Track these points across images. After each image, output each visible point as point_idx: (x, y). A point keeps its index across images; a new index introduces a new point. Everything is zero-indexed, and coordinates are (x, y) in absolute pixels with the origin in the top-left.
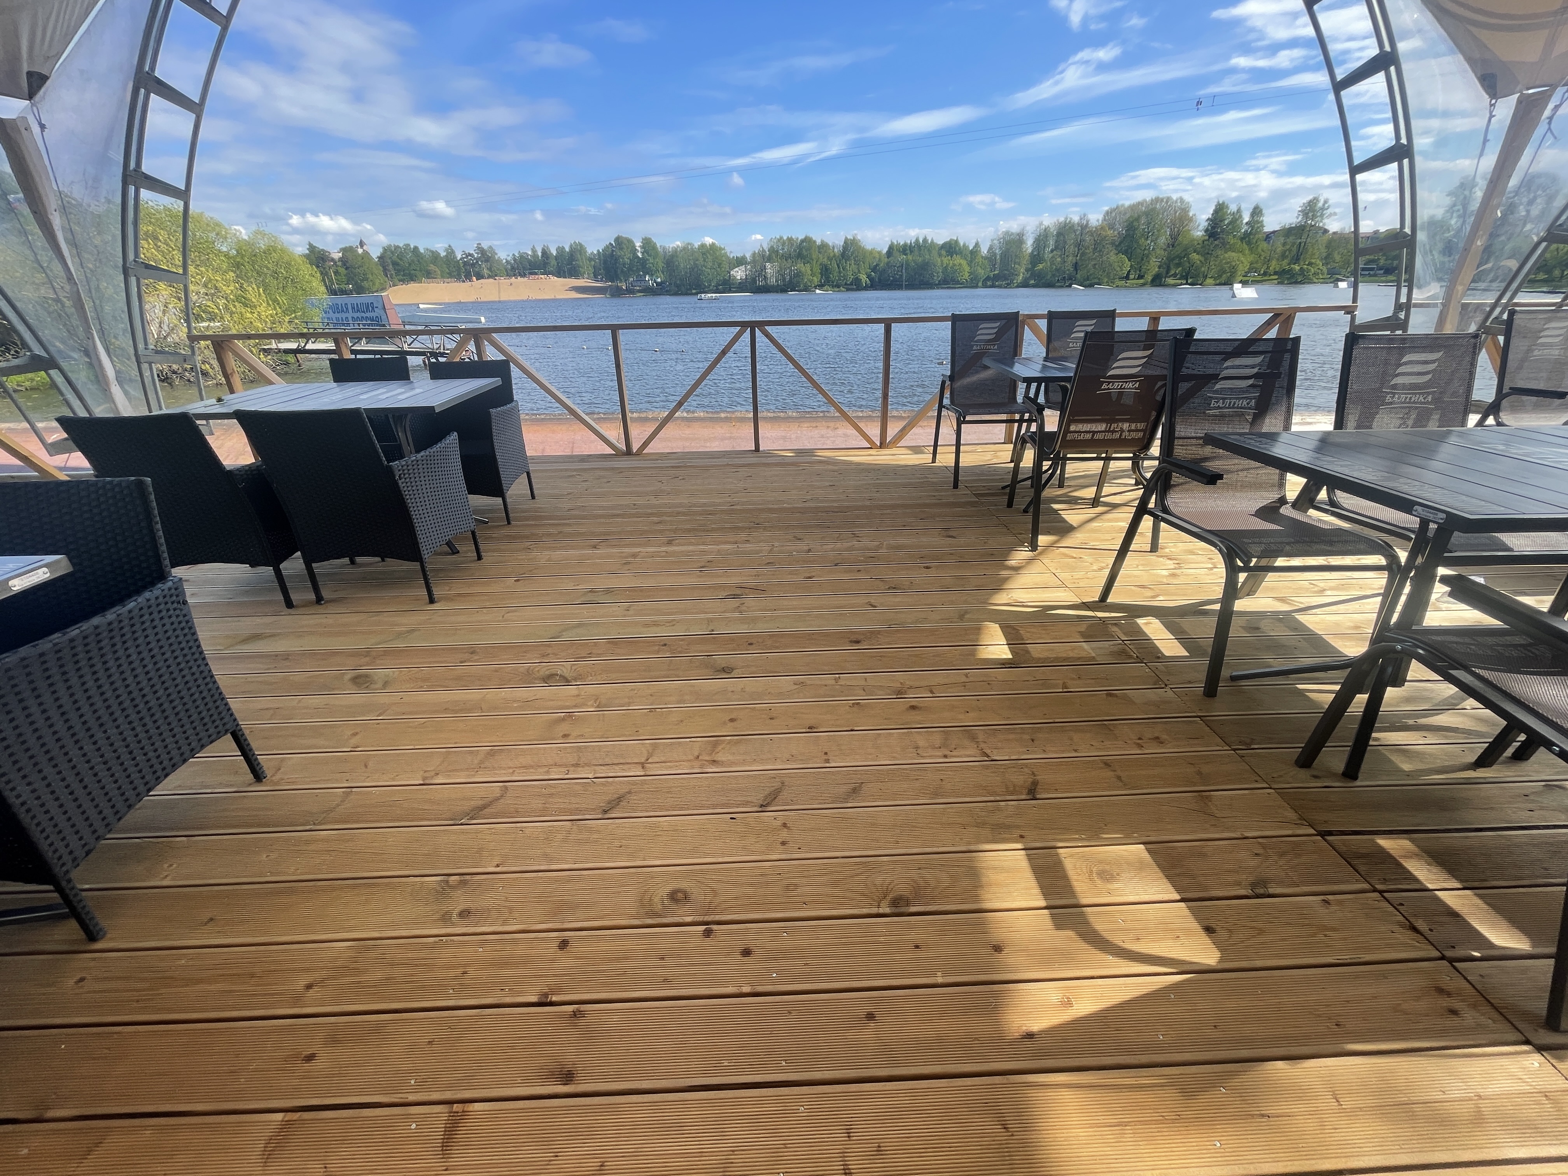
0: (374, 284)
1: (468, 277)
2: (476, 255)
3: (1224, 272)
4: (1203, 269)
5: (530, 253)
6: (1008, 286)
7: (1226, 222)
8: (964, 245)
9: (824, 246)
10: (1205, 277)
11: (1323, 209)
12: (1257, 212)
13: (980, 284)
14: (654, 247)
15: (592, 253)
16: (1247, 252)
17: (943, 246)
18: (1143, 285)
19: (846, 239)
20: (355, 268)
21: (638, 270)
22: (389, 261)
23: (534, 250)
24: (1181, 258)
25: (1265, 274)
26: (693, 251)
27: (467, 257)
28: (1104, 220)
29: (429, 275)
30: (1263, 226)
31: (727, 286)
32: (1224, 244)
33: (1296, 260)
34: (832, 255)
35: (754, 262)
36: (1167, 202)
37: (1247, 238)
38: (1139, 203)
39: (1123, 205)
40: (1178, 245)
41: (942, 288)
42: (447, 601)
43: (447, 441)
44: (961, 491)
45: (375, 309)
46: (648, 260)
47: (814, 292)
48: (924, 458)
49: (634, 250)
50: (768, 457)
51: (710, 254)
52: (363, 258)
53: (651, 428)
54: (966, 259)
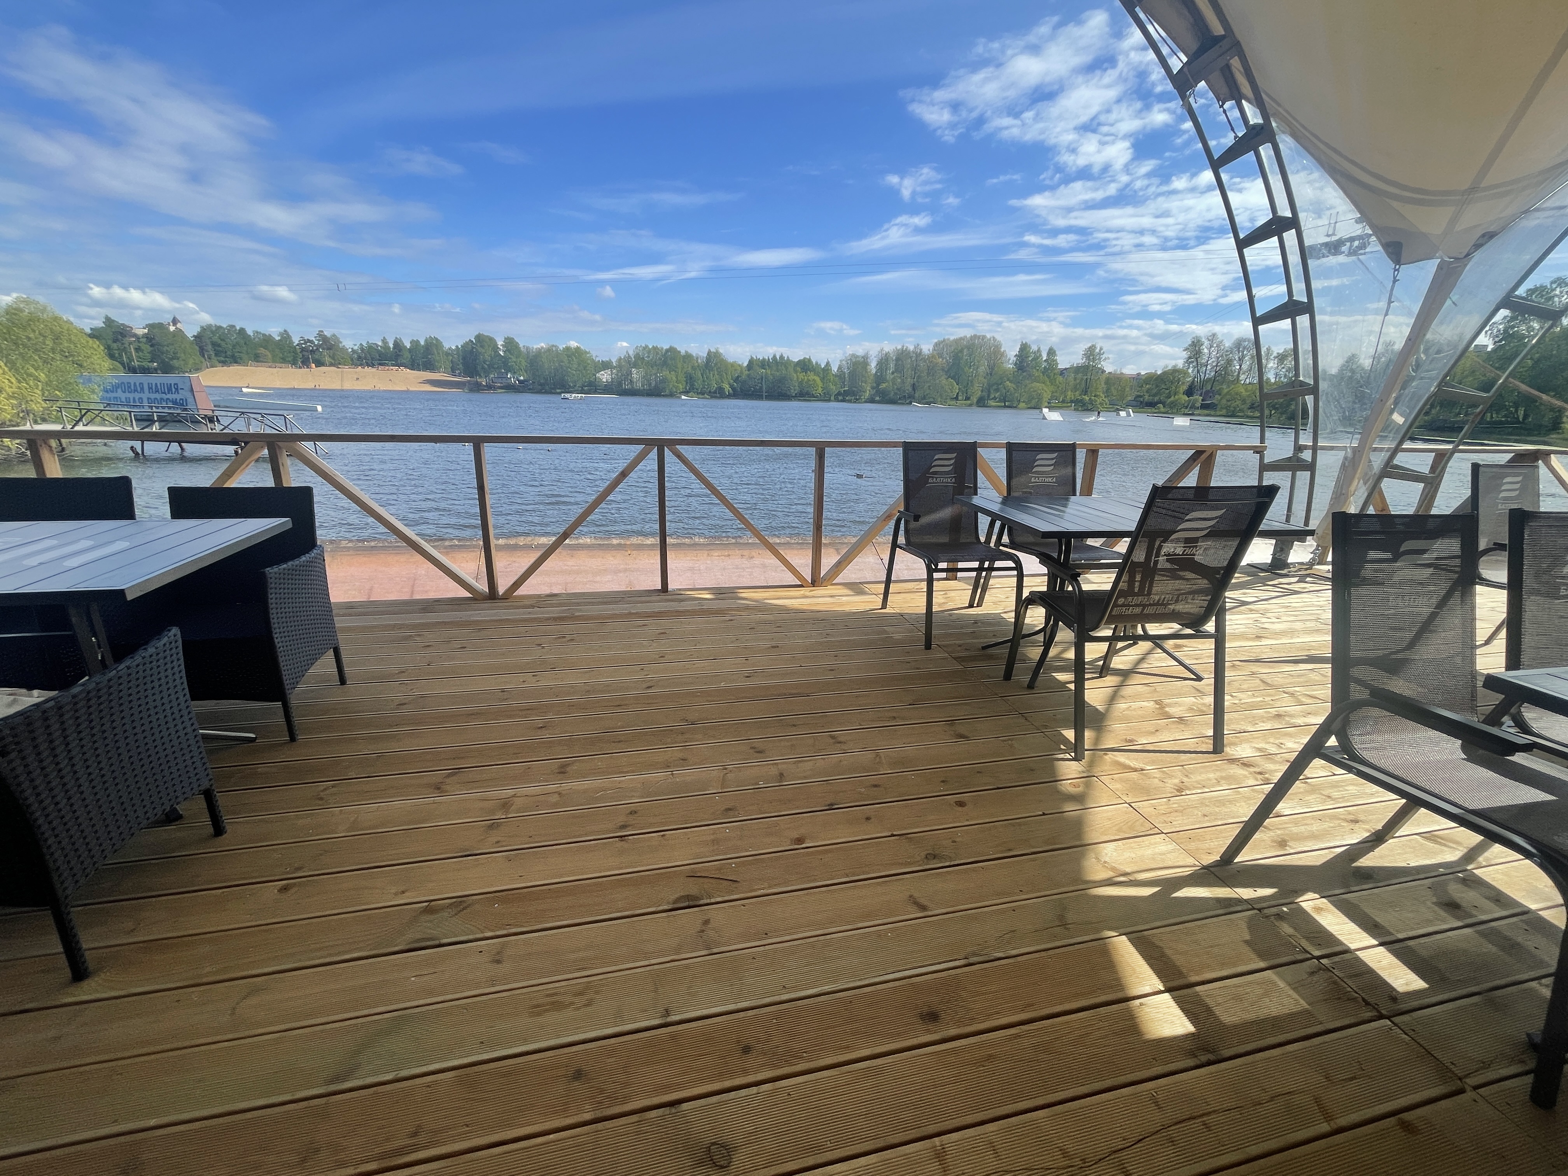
0: (186, 364)
1: (305, 363)
2: (316, 342)
3: (1033, 398)
4: (1016, 395)
5: (380, 344)
6: (857, 401)
7: (1030, 359)
8: (817, 363)
9: (688, 357)
10: (1019, 402)
11: (1100, 354)
12: (1051, 352)
13: (832, 398)
14: (517, 346)
15: (450, 349)
16: (1048, 383)
17: (799, 363)
18: (970, 405)
19: (709, 352)
20: (163, 346)
21: (500, 368)
22: (208, 342)
23: (384, 341)
24: (998, 385)
25: (1063, 402)
26: (558, 354)
27: (306, 342)
28: (934, 350)
29: (257, 359)
30: (1057, 364)
31: (593, 387)
32: (1030, 376)
33: (1085, 392)
34: (696, 364)
35: (619, 366)
36: (983, 340)
37: (1045, 371)
38: (961, 339)
39: (948, 339)
40: (995, 374)
41: (799, 400)
42: (108, 974)
43: (158, 645)
44: (937, 654)
45: (180, 391)
46: (510, 358)
47: (680, 397)
48: (870, 602)
49: (495, 348)
50: (682, 600)
51: (575, 356)
52: (174, 336)
53: (526, 561)
54: (819, 376)
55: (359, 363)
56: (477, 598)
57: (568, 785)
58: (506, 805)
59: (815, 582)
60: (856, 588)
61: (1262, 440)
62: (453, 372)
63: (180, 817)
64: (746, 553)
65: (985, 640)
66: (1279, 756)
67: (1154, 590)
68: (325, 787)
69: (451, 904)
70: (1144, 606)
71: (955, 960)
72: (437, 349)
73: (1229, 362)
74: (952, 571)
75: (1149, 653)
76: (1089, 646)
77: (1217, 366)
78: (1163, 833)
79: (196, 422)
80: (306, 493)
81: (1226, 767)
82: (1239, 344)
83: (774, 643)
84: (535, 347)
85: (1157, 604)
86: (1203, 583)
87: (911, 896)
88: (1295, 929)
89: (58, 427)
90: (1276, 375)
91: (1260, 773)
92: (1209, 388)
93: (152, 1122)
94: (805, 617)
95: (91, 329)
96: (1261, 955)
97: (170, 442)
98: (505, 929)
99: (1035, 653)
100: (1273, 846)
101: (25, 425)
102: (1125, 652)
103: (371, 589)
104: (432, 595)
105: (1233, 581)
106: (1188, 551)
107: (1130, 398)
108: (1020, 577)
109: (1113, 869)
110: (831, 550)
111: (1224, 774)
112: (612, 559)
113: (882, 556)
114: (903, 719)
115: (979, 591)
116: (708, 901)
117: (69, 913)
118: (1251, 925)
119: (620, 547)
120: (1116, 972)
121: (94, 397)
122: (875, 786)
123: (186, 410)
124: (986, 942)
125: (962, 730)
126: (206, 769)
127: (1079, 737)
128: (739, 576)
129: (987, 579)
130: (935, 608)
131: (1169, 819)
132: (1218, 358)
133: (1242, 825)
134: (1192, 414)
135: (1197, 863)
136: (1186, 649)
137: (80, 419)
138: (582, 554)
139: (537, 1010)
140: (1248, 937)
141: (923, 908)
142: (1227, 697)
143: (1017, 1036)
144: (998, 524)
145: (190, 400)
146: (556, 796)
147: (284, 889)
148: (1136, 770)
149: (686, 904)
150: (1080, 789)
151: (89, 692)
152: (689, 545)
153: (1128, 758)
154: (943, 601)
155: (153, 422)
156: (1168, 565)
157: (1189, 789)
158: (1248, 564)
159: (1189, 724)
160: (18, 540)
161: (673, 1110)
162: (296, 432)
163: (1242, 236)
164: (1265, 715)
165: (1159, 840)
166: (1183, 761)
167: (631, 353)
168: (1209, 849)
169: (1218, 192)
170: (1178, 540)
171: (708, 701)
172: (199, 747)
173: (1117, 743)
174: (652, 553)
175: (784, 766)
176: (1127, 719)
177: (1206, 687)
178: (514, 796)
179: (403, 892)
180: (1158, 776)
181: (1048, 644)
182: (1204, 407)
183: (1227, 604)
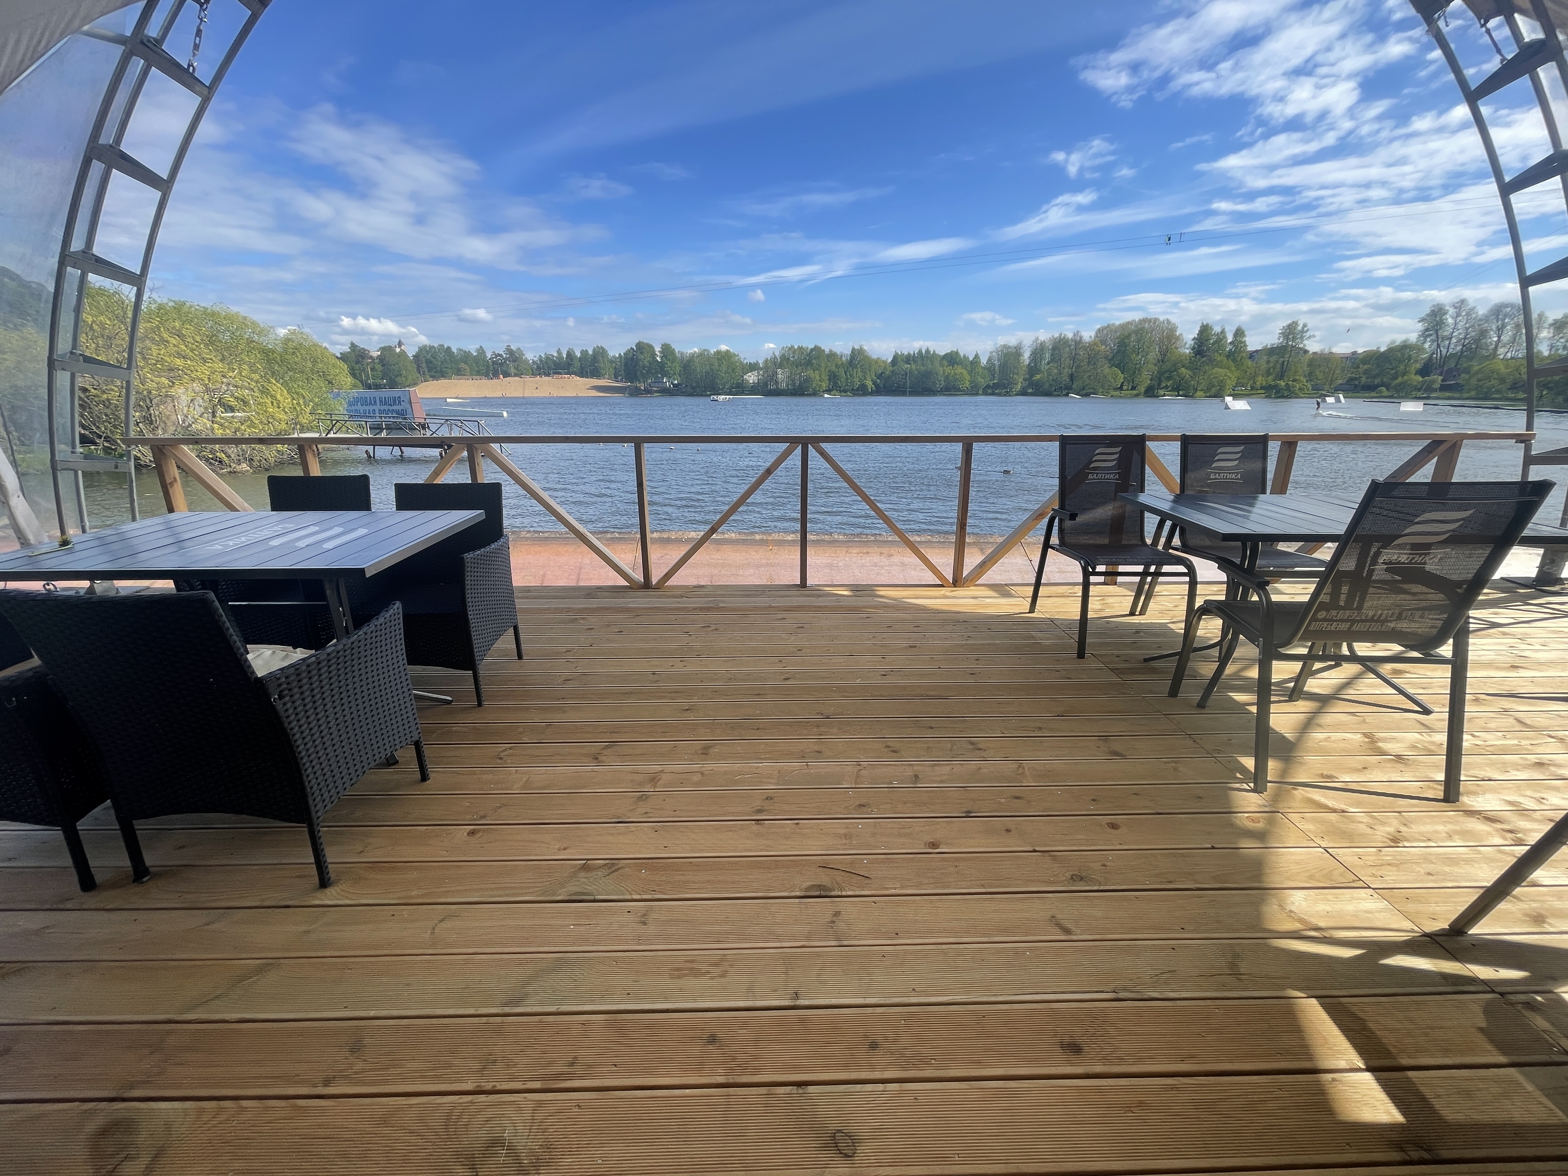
0: (407, 380)
1: (496, 375)
2: (504, 356)
3: (1213, 386)
4: (1193, 383)
5: (555, 354)
6: (1007, 394)
7: (1211, 342)
8: (964, 356)
9: (832, 355)
10: (1196, 390)
11: (1302, 331)
12: (1239, 333)
13: (981, 392)
14: (673, 352)
15: (614, 356)
16: (1233, 368)
17: (946, 356)
18: (1137, 395)
19: (853, 349)
20: (391, 366)
21: (657, 372)
22: (424, 360)
23: (559, 352)
24: (1171, 372)
25: (1253, 388)
26: (709, 358)
27: (496, 356)
28: (1096, 336)
29: (459, 373)
30: (1246, 346)
31: (740, 389)
32: (1211, 361)
33: (1281, 376)
34: (840, 362)
35: (766, 367)
36: (1155, 323)
37: (1230, 355)
38: (1128, 323)
39: (1113, 325)
40: (1167, 361)
41: (945, 395)
42: (344, 884)
43: (386, 616)
44: (1090, 663)
45: (402, 403)
46: (666, 363)
47: (823, 396)
48: (1017, 605)
49: (654, 355)
50: (820, 596)
51: (725, 360)
52: (399, 357)
53: (677, 554)
54: (966, 369)
55: (538, 372)
56: (633, 587)
57: (709, 766)
58: (654, 779)
59: (957, 582)
60: (1002, 589)
61: (1530, 426)
62: (616, 377)
63: (397, 762)
64: (885, 550)
65: (1149, 652)
66: (1538, 813)
67: (1367, 604)
68: (504, 748)
69: (606, 865)
70: (1353, 622)
71: (1102, 992)
72: (602, 357)
73: (1483, 333)
74: (1111, 576)
75: (1358, 677)
76: (1276, 665)
77: (1465, 338)
78: (1370, 888)
79: (412, 429)
80: (496, 489)
81: (1461, 819)
82: (1498, 311)
83: (911, 643)
84: (689, 352)
85: (1372, 620)
86: (1437, 598)
87: (1053, 917)
88: (1553, 1024)
89: (317, 435)
90: (1552, 347)
91: (1511, 831)
92: (1453, 365)
93: (372, 1013)
94: (946, 618)
95: (341, 353)
96: (1502, 1048)
97: (393, 446)
98: (650, 894)
99: (1208, 669)
100: (1525, 921)
101: (294, 434)
102: (1325, 674)
103: (544, 576)
104: (595, 583)
105: (1481, 598)
106: (1418, 559)
107: (1340, 382)
108: (1193, 584)
109: (1301, 921)
110: (975, 550)
111: (1458, 828)
112: (754, 553)
113: (1031, 557)
114: (1051, 730)
115: (1143, 598)
116: (839, 893)
117: (319, 831)
118: (1488, 1010)
119: (763, 542)
120: (1302, 1038)
121: (341, 409)
122: (1017, 798)
123: (405, 419)
124: (1139, 978)
125: (1117, 746)
126: (416, 724)
127: (1261, 767)
128: (878, 574)
129: (1152, 585)
130: (1090, 615)
131: (1379, 873)
132: (1467, 329)
133: (1481, 891)
134: (1428, 398)
135: (1416, 928)
136: (1408, 675)
137: (332, 429)
138: (727, 548)
139: (678, 973)
140: (1484, 1025)
141: (1067, 931)
142: (1465, 737)
143: (1173, 1088)
144: (1168, 524)
145: (409, 410)
146: (699, 775)
147: (472, 833)
148: (1334, 811)
149: (818, 893)
150: (1260, 825)
151: (338, 652)
152: (829, 542)
153: (1323, 796)
154: (1099, 607)
155: (381, 430)
156: (1388, 577)
157: (1408, 840)
158: (1502, 579)
159: (1410, 765)
160: (291, 526)
161: (801, 1091)
162: (486, 435)
163: (1507, 179)
164: (1521, 762)
165: (1364, 895)
166: (1400, 806)
167: (777, 354)
168: (1434, 914)
169: (1475, 130)
170: (1400, 547)
171: (843, 696)
172: (412, 705)
173: (1309, 778)
174: (792, 548)
175: (920, 768)
176: (1323, 752)
177: (1437, 723)
178: (662, 771)
179: (565, 849)
180: (1365, 820)
181: (1224, 660)
182: (1443, 388)
183: (1471, 625)
